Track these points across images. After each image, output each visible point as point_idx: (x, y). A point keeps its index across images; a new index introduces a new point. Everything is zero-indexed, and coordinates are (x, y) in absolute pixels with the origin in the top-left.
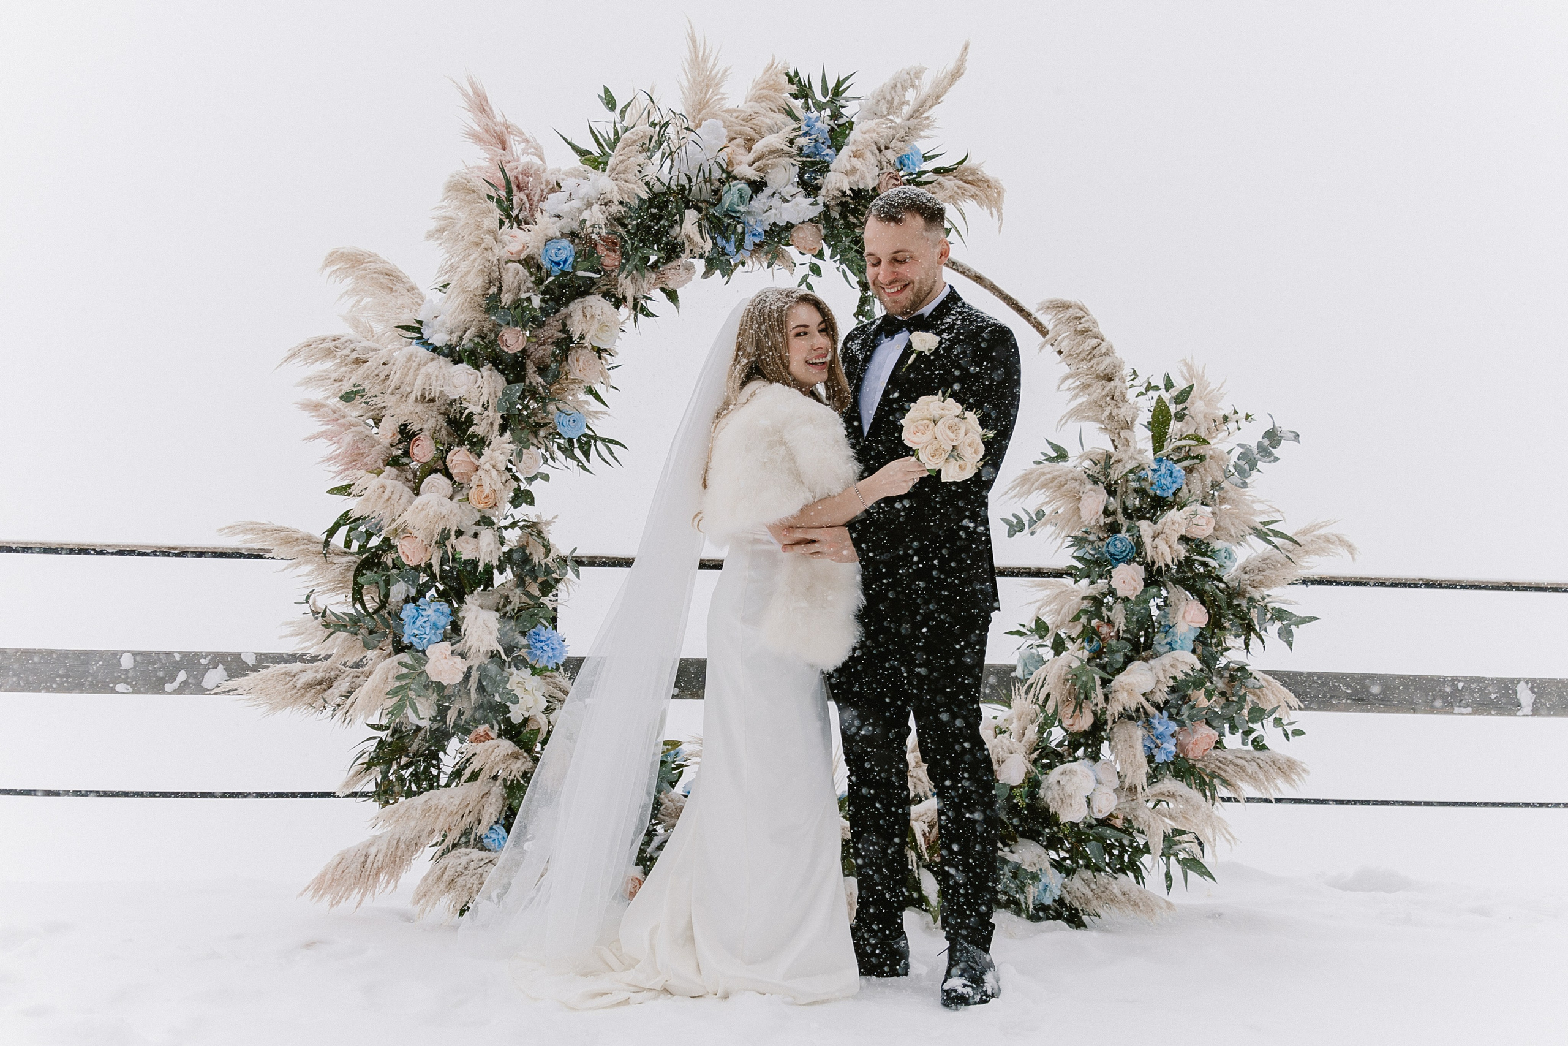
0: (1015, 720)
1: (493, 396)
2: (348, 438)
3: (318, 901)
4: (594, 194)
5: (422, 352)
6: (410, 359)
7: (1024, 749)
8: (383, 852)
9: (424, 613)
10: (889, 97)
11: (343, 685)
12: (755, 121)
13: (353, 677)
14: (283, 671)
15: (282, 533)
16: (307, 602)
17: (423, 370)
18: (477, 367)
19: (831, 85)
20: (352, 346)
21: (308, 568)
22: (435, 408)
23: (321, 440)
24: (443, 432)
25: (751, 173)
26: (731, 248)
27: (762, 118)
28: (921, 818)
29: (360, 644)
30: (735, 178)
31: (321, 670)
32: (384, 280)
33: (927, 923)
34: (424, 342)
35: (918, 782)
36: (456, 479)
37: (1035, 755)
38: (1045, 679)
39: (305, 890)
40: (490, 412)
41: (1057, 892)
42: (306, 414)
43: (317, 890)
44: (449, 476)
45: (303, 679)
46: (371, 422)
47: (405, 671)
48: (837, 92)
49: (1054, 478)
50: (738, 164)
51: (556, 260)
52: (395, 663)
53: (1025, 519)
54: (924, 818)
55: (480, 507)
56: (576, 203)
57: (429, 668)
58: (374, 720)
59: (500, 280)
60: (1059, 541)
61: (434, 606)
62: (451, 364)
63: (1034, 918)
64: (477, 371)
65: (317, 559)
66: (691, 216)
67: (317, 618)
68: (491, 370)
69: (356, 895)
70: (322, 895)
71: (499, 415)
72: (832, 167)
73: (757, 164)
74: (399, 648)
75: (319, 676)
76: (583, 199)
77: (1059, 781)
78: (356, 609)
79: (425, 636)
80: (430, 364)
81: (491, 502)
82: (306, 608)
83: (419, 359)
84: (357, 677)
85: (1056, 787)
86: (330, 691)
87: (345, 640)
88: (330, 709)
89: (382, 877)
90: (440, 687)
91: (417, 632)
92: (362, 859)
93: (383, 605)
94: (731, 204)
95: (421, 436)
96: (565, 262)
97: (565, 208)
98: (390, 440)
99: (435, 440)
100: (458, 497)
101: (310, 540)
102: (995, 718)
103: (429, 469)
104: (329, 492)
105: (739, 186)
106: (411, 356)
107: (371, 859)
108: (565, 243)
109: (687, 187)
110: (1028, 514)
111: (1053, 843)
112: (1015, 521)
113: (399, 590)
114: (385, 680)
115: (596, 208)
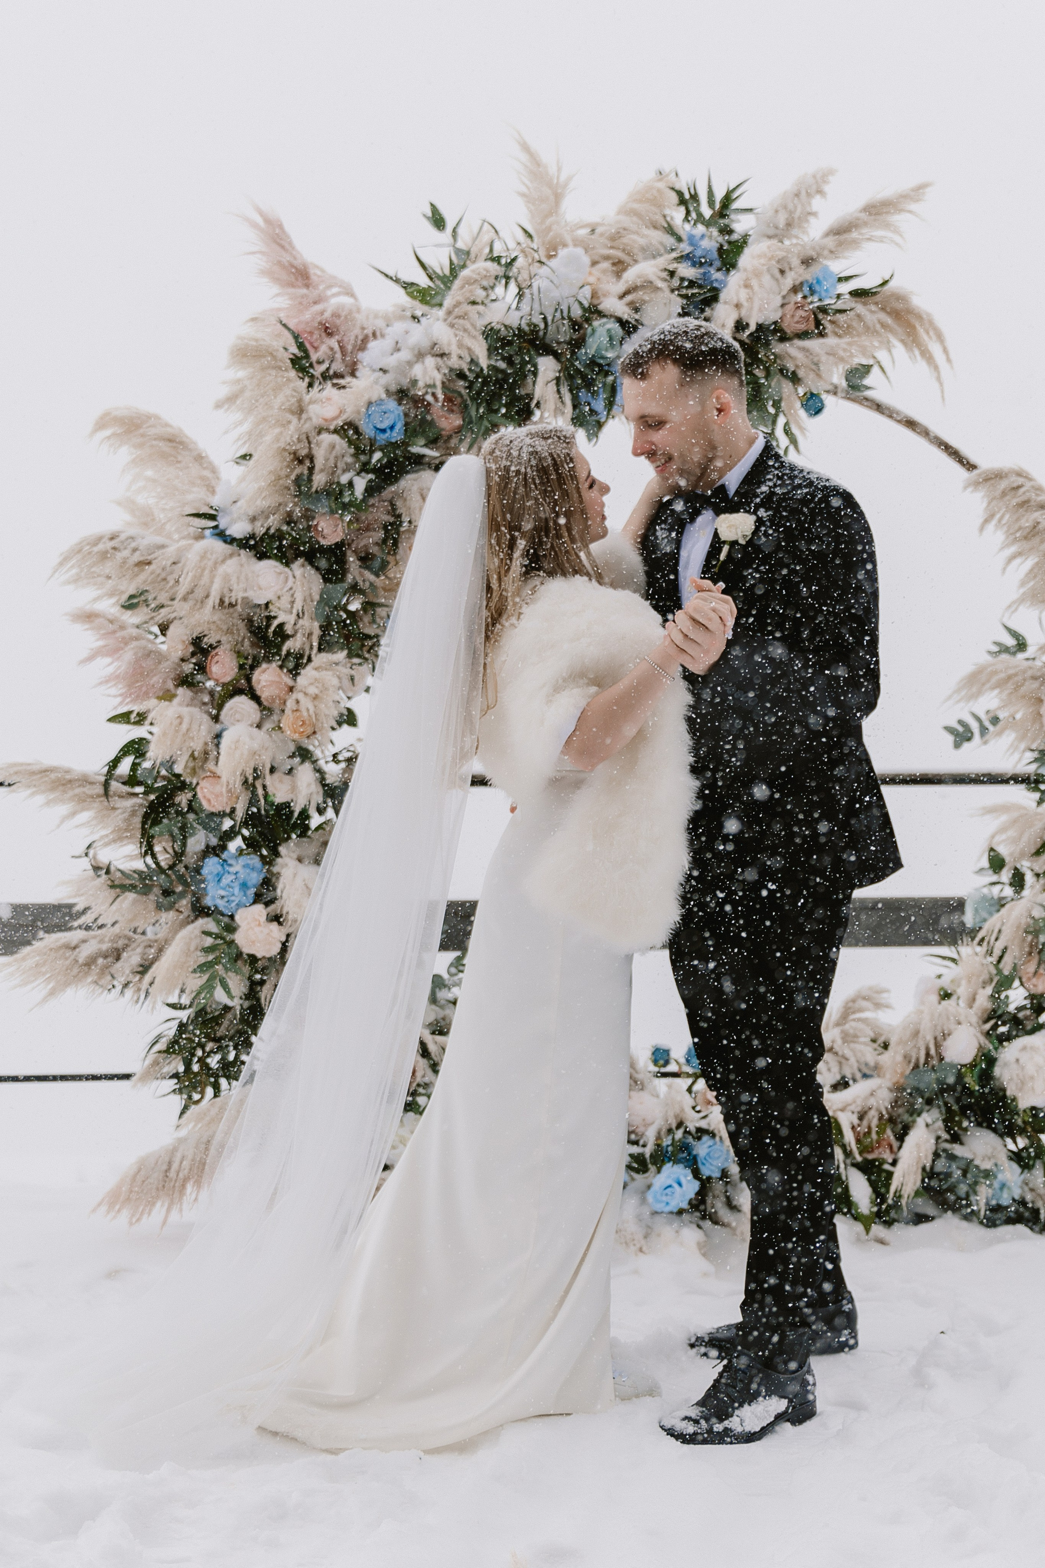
0: (964, 982)
1: (308, 601)
2: (128, 655)
3: (114, 1218)
4: (426, 344)
5: (219, 546)
6: (203, 557)
7: (974, 1020)
8: (190, 1157)
9: (232, 870)
10: (791, 206)
11: (132, 958)
12: (624, 240)
13: (146, 947)
14: (63, 941)
15: (53, 776)
16: (86, 854)
17: (222, 569)
18: (287, 565)
19: (719, 195)
20: (133, 545)
21: (85, 816)
22: (236, 615)
23: (99, 659)
24: (247, 643)
25: (622, 309)
26: (599, 405)
27: (634, 237)
28: (849, 1108)
29: (152, 906)
30: (600, 314)
31: (107, 939)
32: (163, 446)
33: (858, 1234)
34: (221, 535)
35: (843, 1061)
36: (265, 703)
37: (988, 1026)
38: (1000, 931)
39: (99, 1205)
40: (305, 622)
41: (1017, 1194)
42: (79, 627)
43: (111, 1205)
44: (256, 698)
45: (85, 952)
46: (156, 630)
47: (209, 941)
48: (727, 200)
49: (1009, 677)
50: (605, 295)
51: (380, 426)
52: (197, 932)
53: (975, 726)
54: (852, 1108)
55: (296, 736)
56: (405, 355)
57: (239, 938)
58: (173, 1000)
59: (311, 458)
60: (1016, 756)
61: (243, 860)
62: (254, 560)
63: (991, 1223)
64: (287, 569)
65: (96, 805)
66: (547, 366)
67: (99, 876)
68: (303, 566)
69: (159, 1210)
70: (119, 1211)
71: (316, 625)
72: (723, 296)
73: (629, 298)
74: (200, 911)
75: (105, 947)
76: (412, 349)
77: (1017, 1060)
78: (147, 866)
79: (233, 898)
80: (229, 562)
81: (309, 731)
82: (85, 863)
83: (214, 556)
84: (150, 946)
85: (1014, 1066)
86: (119, 965)
87: (134, 902)
88: (119, 988)
89: (189, 1187)
90: (253, 959)
91: (223, 893)
92: (165, 1167)
93: (179, 856)
94: (598, 349)
95: (220, 651)
96: (392, 428)
97: (391, 361)
98: (180, 654)
99: (239, 654)
100: (268, 725)
101: (85, 780)
102: (939, 976)
103: (231, 691)
104: (110, 720)
105: (609, 326)
106: (205, 553)
107: (175, 1166)
108: (392, 404)
109: (542, 326)
110: (978, 719)
111: (1010, 1131)
112: (961, 729)
113: (197, 841)
114: (187, 953)
115: (430, 361)
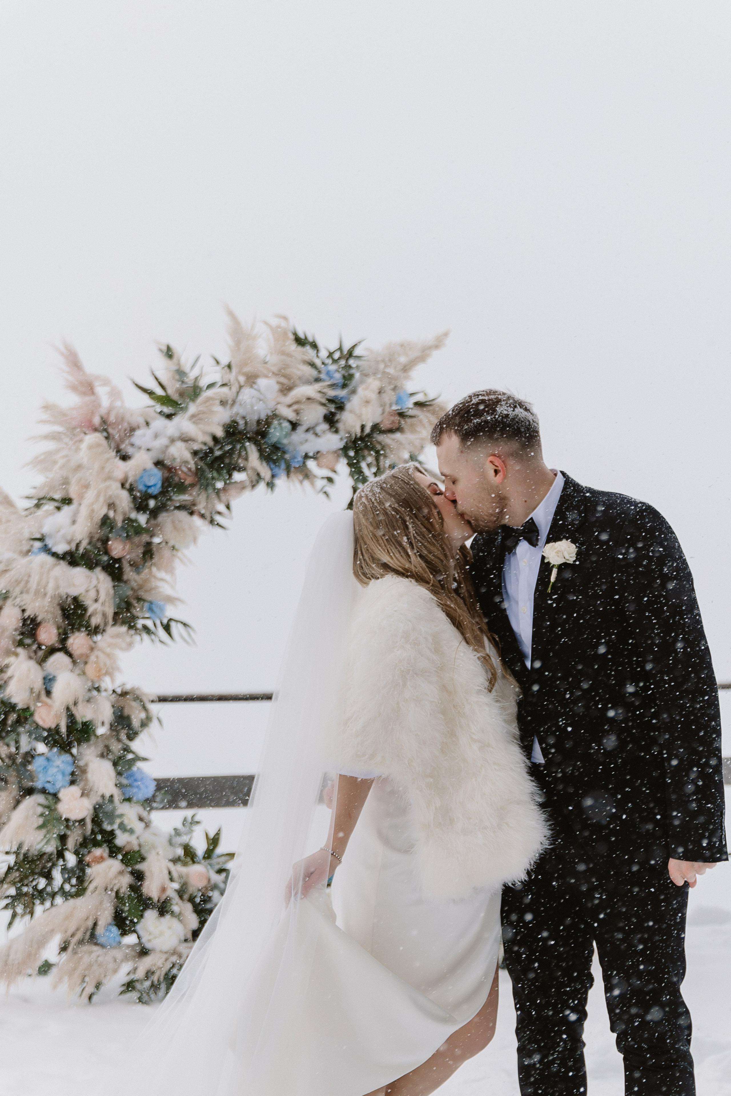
1: (108, 595)
4: (176, 434)
5: (50, 558)
6: (42, 566)
9: (54, 764)
12: (288, 372)
17: (52, 573)
18: (91, 570)
19: (346, 347)
25: (290, 415)
26: (282, 472)
27: (293, 370)
30: (277, 418)
34: (46, 550)
36: (75, 657)
40: (105, 608)
47: (40, 811)
48: (351, 351)
50: (279, 406)
51: (147, 484)
52: (32, 804)
55: (93, 678)
56: (162, 440)
57: (61, 807)
59: (112, 504)
61: (62, 758)
62: (70, 568)
64: (91, 573)
66: (252, 449)
68: (100, 572)
72: (348, 407)
73: (294, 407)
74: (29, 791)
76: (168, 437)
79: (56, 783)
80: (56, 569)
83: (47, 565)
90: (66, 821)
91: (49, 779)
94: (277, 438)
95: (46, 625)
96: (154, 485)
97: (154, 444)
99: (57, 627)
100: (77, 671)
103: (52, 651)
105: (283, 424)
106: (43, 562)
108: (154, 470)
114: (27, 817)
115: (180, 444)
